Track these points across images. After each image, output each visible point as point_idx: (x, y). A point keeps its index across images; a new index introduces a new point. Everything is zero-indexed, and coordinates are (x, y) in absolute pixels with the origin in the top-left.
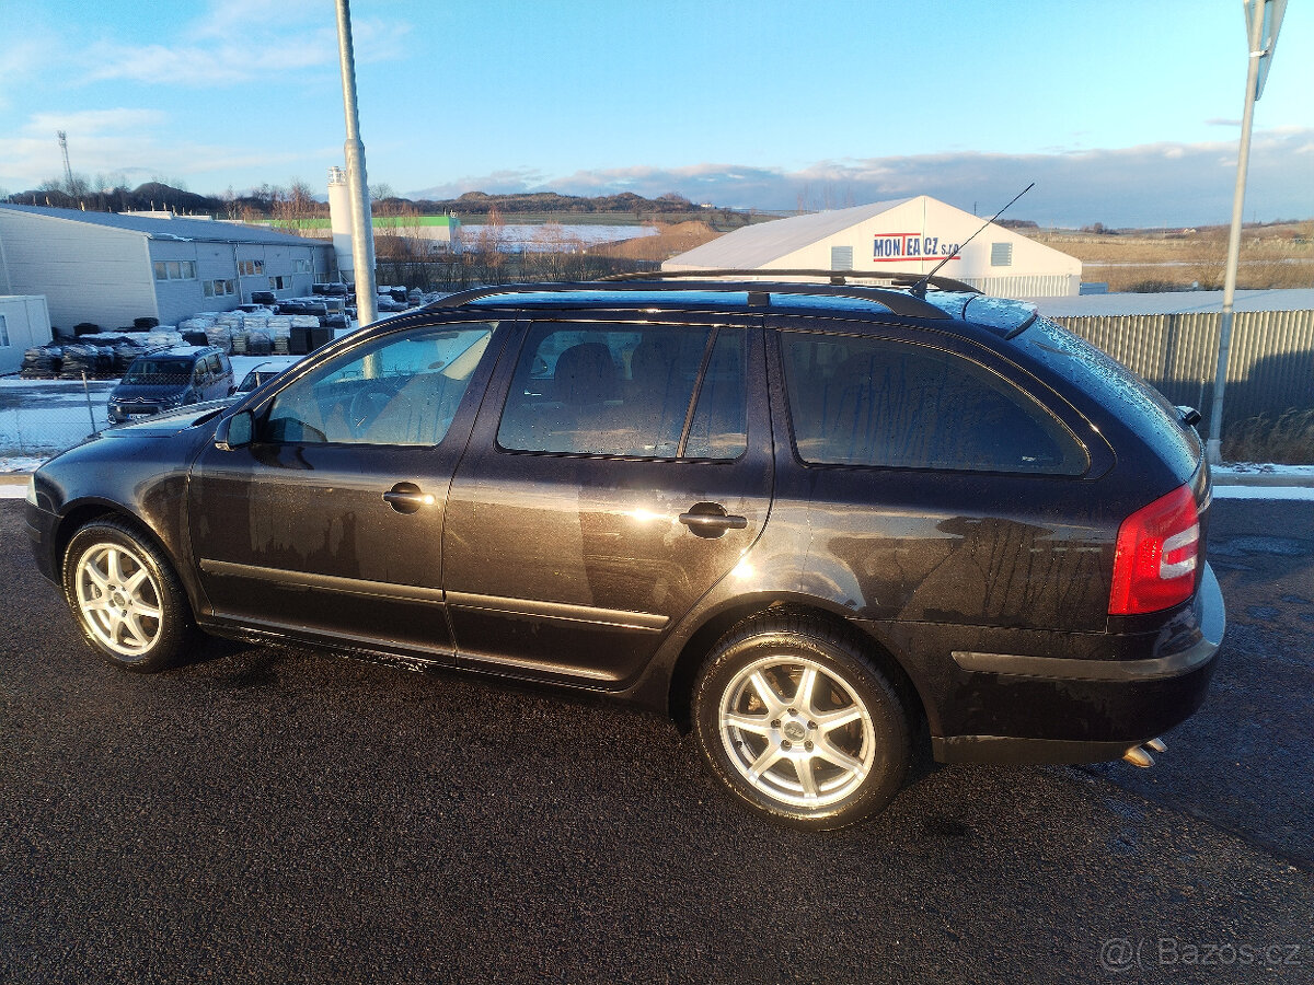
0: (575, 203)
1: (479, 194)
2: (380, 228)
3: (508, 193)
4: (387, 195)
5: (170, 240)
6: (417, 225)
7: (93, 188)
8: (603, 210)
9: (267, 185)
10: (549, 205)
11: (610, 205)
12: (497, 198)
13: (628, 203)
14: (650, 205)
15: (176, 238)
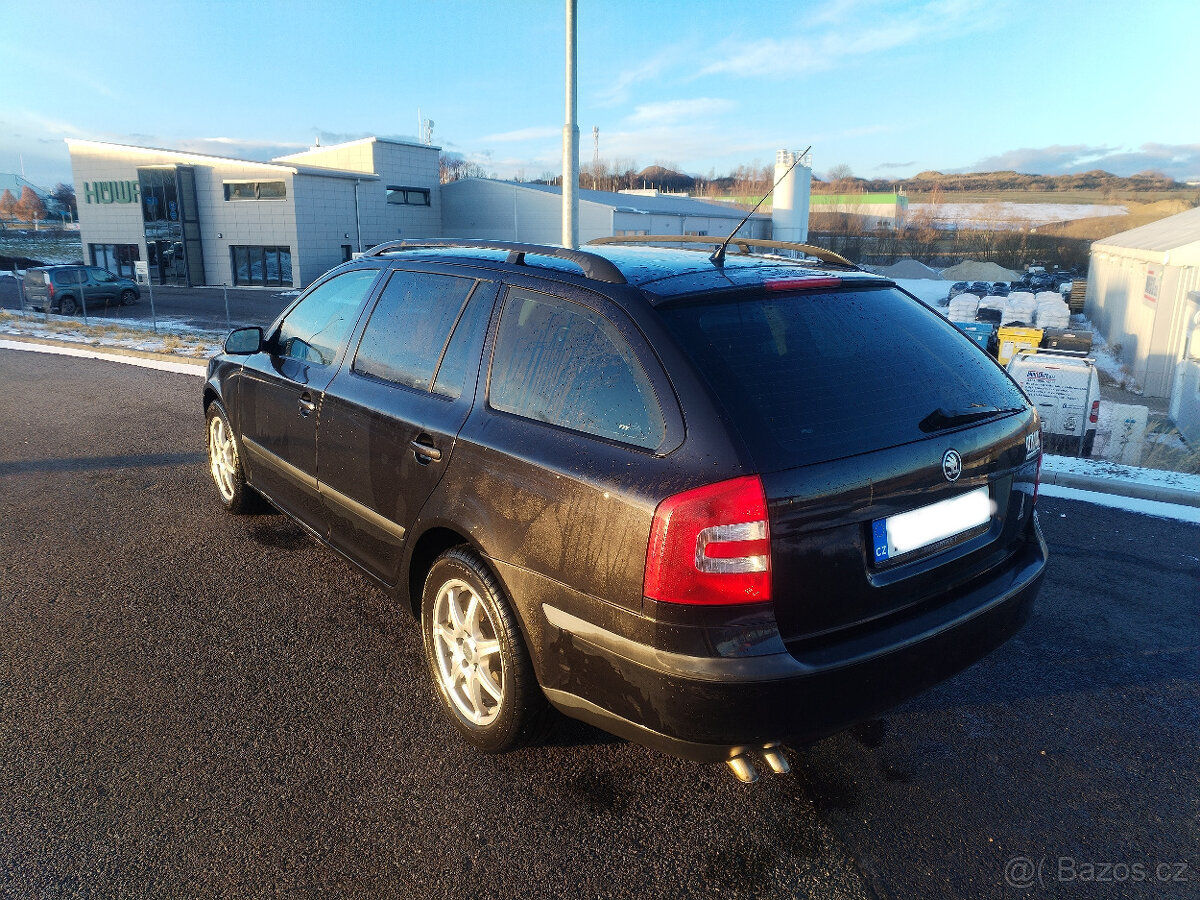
0: (1035, 181)
1: (935, 173)
2: (821, 204)
3: (964, 173)
4: (845, 175)
5: (631, 212)
6: (858, 202)
7: (611, 171)
8: (1066, 189)
9: (743, 167)
10: (1006, 184)
11: (1076, 184)
12: (952, 177)
13: (1097, 181)
14: (1123, 184)
15: (635, 210)
